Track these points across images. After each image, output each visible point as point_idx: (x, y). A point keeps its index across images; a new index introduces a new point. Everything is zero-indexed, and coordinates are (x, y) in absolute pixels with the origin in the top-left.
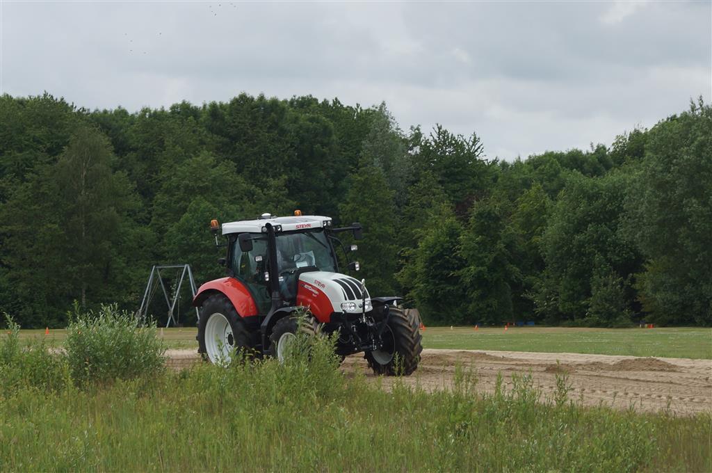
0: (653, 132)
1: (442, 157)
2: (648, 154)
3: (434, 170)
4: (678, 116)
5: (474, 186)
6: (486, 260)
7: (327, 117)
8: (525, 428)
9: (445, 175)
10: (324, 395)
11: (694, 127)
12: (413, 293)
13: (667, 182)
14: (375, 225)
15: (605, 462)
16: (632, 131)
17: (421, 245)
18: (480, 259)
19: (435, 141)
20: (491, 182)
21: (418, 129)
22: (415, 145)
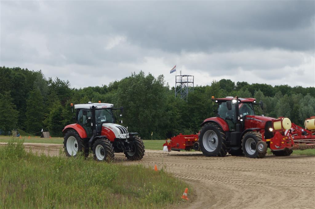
0: (121, 82)
1: (58, 87)
2: (119, 88)
3: (55, 91)
4: (128, 77)
5: (67, 96)
6: (70, 118)
7: (23, 74)
8: (80, 168)
9: (59, 92)
10: (20, 157)
11: (133, 81)
12: (48, 127)
13: (124, 97)
14: (37, 106)
15: (103, 178)
16: (114, 81)
17: (51, 113)
18: (68, 117)
19: (56, 82)
20: (72, 95)
21: (51, 78)
22: (50, 83)
